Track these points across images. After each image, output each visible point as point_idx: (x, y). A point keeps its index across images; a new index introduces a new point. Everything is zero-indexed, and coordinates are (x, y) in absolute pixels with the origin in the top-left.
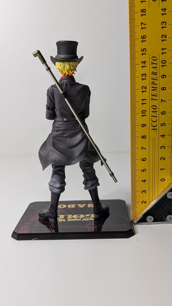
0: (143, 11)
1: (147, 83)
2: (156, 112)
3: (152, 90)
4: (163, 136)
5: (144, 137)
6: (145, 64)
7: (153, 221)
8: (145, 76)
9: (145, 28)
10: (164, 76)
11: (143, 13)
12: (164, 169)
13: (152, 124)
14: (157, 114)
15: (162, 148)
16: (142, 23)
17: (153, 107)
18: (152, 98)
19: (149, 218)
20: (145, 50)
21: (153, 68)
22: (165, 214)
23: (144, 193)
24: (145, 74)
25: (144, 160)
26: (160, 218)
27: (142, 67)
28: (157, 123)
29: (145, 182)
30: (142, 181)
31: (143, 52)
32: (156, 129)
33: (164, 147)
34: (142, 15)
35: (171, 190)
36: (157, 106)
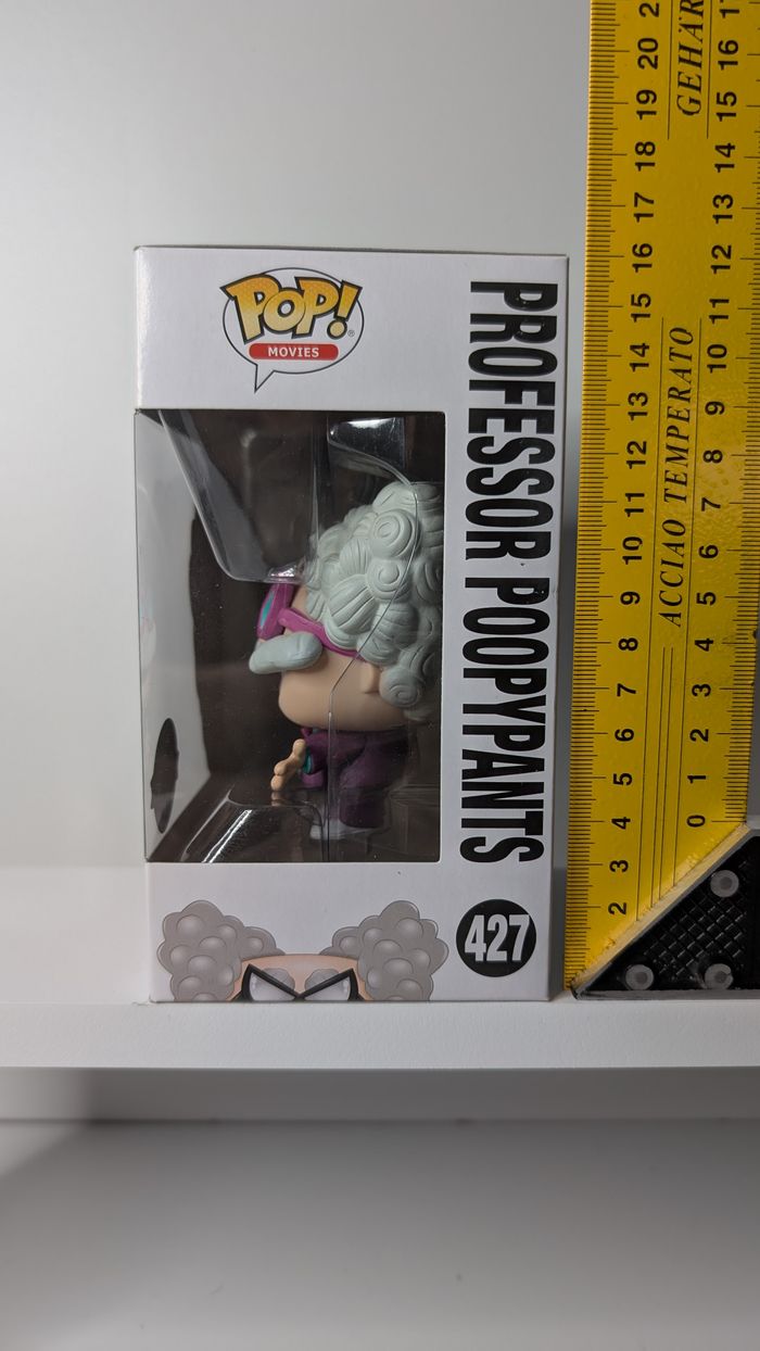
0: (644, 150)
1: (649, 430)
2: (682, 545)
3: (668, 459)
4: (704, 644)
5: (628, 644)
6: (643, 355)
7: (652, 988)
8: (644, 404)
9: (651, 215)
10: (715, 407)
11: (644, 158)
12: (704, 777)
13: (662, 592)
14: (682, 556)
15: (697, 690)
16: (637, 195)
17: (671, 527)
18: (666, 490)
19: (638, 973)
20: (644, 301)
21: (676, 371)
22: (697, 960)
23: (619, 870)
24: (641, 394)
25: (624, 736)
26: (679, 977)
27: (634, 366)
28: (683, 589)
29: (624, 827)
30: (615, 821)
31: (638, 310)
32: (679, 615)
33: (705, 690)
34: (639, 165)
35: (731, 863)
36: (684, 522)
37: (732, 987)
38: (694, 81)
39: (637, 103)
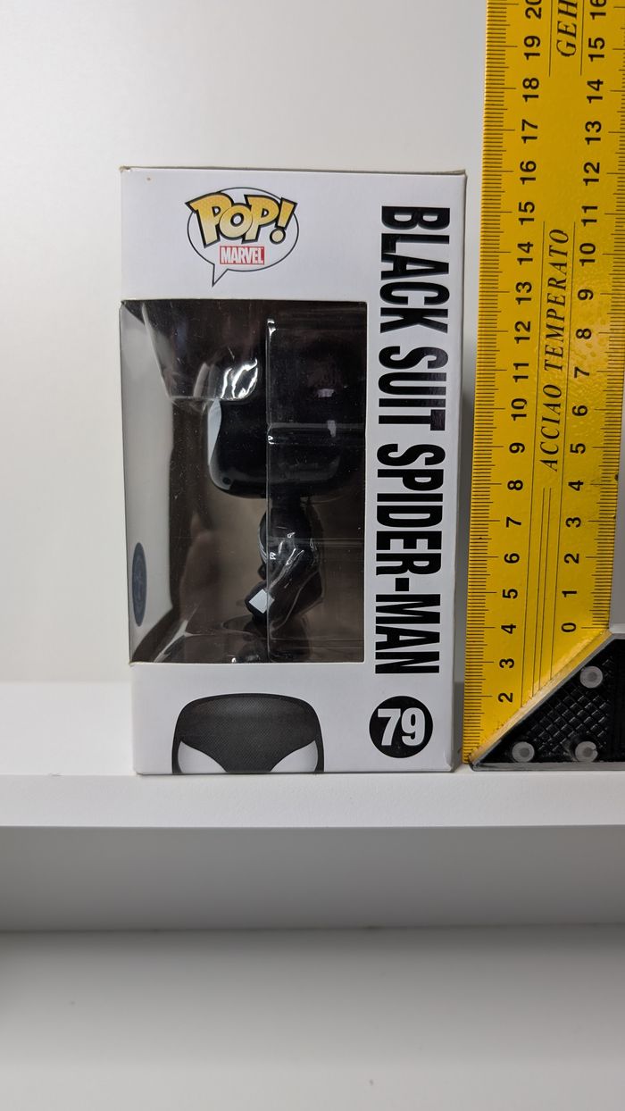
0: (530, 85)
1: (533, 312)
2: (559, 405)
3: (548, 336)
4: (576, 485)
5: (515, 485)
6: (528, 251)
7: (533, 760)
8: (528, 291)
9: (535, 138)
10: (586, 294)
11: (530, 91)
12: (575, 592)
13: (542, 443)
14: (559, 414)
15: (570, 522)
16: (524, 121)
17: (550, 390)
18: (546, 360)
19: (522, 748)
20: (529, 207)
21: (554, 264)
22: (569, 738)
23: (506, 666)
24: (526, 284)
25: (512, 559)
26: (555, 753)
27: (521, 260)
28: (559, 440)
29: (511, 632)
30: (503, 627)
31: (524, 215)
32: (556, 462)
33: (577, 522)
34: (526, 97)
35: (596, 661)
36: (561, 387)
37: (597, 760)
38: (571, 29)
39: (525, 46)
